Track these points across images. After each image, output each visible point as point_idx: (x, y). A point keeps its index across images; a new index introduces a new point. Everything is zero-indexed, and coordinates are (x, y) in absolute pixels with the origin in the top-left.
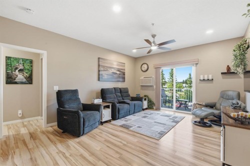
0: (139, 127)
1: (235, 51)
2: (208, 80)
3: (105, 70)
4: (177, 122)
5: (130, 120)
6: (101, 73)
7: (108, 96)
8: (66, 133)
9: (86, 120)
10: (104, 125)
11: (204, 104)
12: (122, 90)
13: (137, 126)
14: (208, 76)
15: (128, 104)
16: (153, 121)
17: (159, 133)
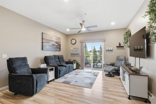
0: (76, 82)
1: (124, 35)
2: (108, 50)
3: (47, 42)
4: (96, 76)
5: (68, 77)
6: (44, 44)
7: (50, 61)
8: (17, 95)
9: (38, 81)
10: (50, 83)
11: (109, 64)
12: (60, 57)
13: (74, 81)
14: (110, 48)
15: (65, 66)
16: (83, 77)
17: (90, 84)
